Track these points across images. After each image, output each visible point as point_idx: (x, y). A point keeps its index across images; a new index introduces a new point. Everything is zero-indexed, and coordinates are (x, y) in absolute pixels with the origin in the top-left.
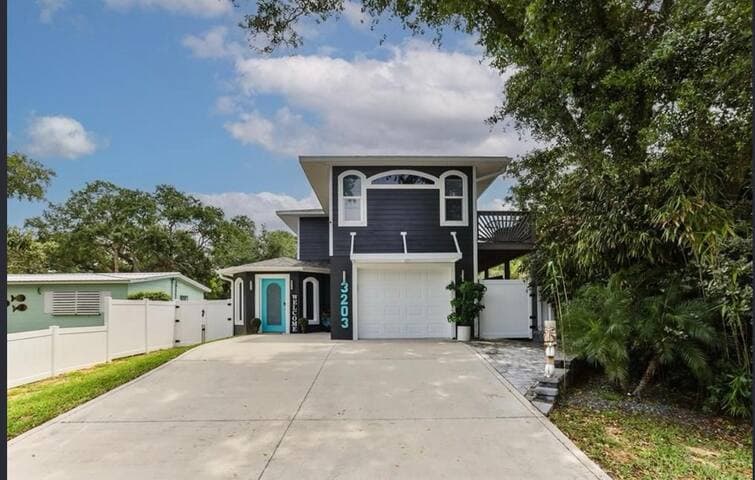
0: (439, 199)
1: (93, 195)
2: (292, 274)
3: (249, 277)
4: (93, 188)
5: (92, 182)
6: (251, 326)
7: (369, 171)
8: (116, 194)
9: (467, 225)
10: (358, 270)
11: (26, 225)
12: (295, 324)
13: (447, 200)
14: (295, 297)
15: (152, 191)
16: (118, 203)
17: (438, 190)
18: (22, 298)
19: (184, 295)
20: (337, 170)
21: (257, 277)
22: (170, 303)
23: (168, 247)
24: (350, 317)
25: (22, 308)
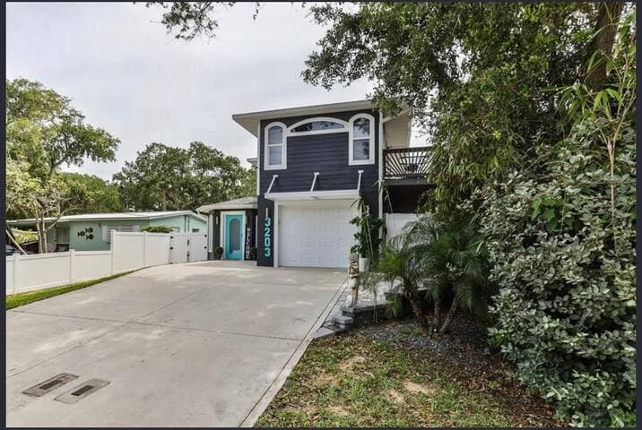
0: (348, 141)
1: (151, 154)
2: (247, 210)
3: (217, 213)
4: (150, 149)
5: (149, 144)
6: (217, 254)
7: (289, 120)
8: (164, 152)
9: (374, 163)
10: (279, 206)
11: (114, 179)
12: (248, 252)
13: (354, 141)
14: (249, 230)
15: (187, 147)
16: (165, 159)
17: (347, 133)
18: (91, 230)
19: (195, 228)
20: (264, 123)
21: (222, 213)
22: (168, 234)
23: (196, 190)
24: (272, 247)
25: (91, 237)
